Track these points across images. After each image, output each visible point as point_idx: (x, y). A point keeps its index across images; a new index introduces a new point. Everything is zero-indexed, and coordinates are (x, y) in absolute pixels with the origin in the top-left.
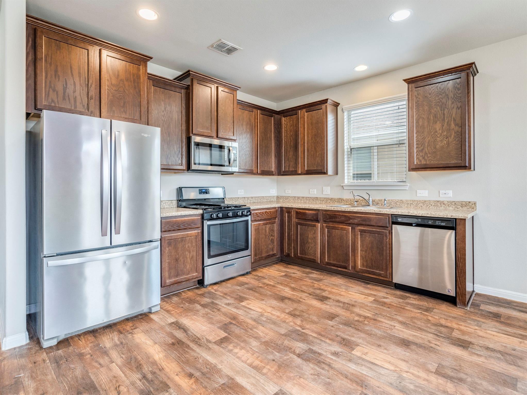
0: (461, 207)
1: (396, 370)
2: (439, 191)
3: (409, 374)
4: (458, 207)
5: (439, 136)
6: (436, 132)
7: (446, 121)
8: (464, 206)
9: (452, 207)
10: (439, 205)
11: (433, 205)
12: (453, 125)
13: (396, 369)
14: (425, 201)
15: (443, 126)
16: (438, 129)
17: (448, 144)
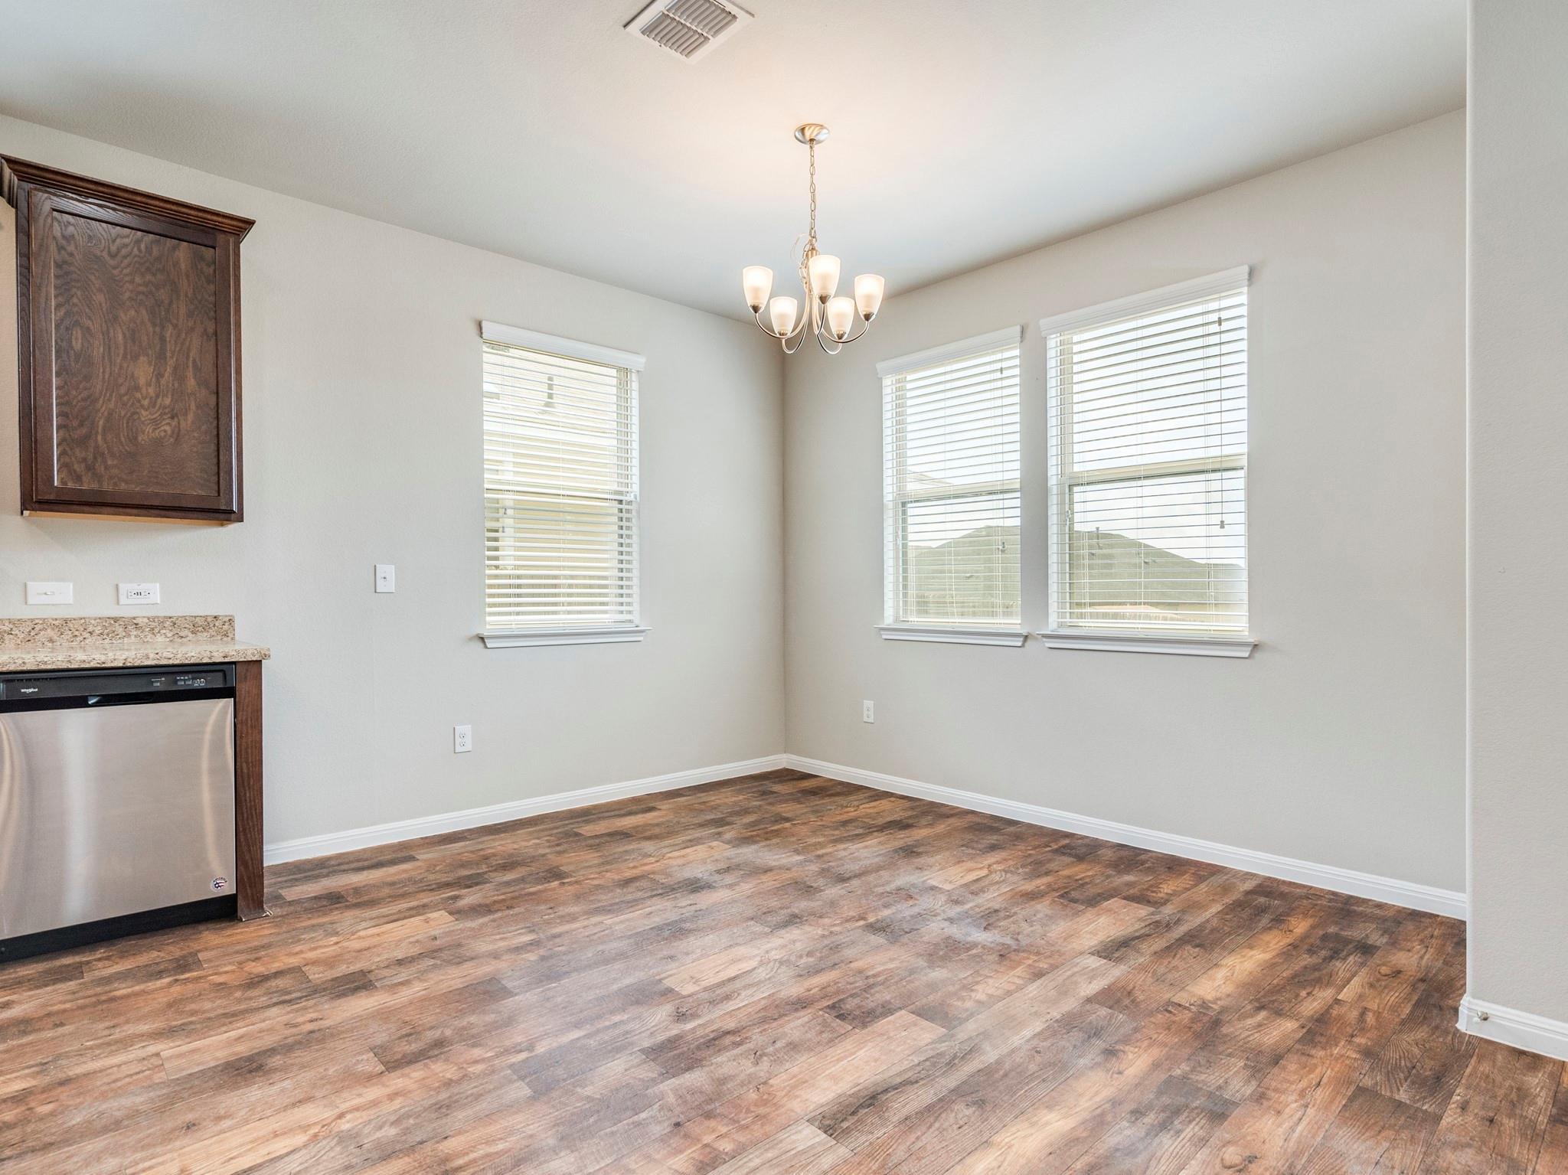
0: (193, 632)
1: (316, 1135)
2: (117, 586)
3: (349, 1117)
4: (181, 634)
5: (146, 403)
6: (137, 388)
7: (171, 362)
8: (200, 629)
9: (163, 636)
10: (120, 630)
11: (98, 632)
12: (191, 383)
13: (312, 1132)
14: (66, 621)
15: (160, 376)
16: (142, 381)
17: (177, 436)
